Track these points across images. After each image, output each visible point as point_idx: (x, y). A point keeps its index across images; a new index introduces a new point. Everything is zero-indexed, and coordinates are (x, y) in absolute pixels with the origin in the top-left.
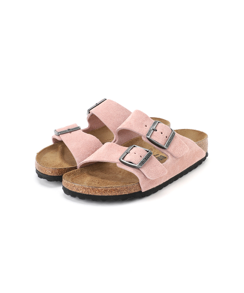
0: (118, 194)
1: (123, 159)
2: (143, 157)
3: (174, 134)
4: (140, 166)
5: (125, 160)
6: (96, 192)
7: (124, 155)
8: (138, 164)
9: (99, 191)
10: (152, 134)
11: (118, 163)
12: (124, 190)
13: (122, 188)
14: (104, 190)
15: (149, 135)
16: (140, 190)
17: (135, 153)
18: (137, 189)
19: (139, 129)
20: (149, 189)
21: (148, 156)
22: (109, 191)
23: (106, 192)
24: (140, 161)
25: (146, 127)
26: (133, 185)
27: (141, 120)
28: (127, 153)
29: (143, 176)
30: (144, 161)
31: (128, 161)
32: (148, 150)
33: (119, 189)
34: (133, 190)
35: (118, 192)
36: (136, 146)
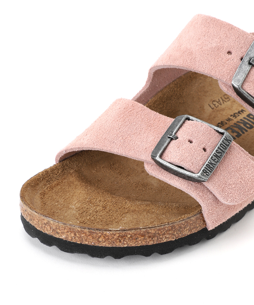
2: (211, 152)
4: (205, 178)
5: (166, 159)
6: (100, 240)
7: (163, 145)
8: (200, 172)
9: (106, 238)
10: (247, 76)
11: (148, 163)
12: (164, 234)
13: (162, 229)
14: (118, 235)
15: (239, 81)
16: (203, 227)
17: (191, 140)
18: (198, 226)
19: (212, 63)
20: (224, 221)
21: (222, 148)
22: (130, 237)
23: (124, 241)
24: (203, 165)
25: (230, 56)
26: (187, 220)
27: (217, 40)
28: (169, 138)
29: (211, 197)
30: (213, 162)
31: (174, 163)
32: (221, 130)
33: (153, 232)
34: (187, 231)
35: (150, 239)
36: (191, 117)
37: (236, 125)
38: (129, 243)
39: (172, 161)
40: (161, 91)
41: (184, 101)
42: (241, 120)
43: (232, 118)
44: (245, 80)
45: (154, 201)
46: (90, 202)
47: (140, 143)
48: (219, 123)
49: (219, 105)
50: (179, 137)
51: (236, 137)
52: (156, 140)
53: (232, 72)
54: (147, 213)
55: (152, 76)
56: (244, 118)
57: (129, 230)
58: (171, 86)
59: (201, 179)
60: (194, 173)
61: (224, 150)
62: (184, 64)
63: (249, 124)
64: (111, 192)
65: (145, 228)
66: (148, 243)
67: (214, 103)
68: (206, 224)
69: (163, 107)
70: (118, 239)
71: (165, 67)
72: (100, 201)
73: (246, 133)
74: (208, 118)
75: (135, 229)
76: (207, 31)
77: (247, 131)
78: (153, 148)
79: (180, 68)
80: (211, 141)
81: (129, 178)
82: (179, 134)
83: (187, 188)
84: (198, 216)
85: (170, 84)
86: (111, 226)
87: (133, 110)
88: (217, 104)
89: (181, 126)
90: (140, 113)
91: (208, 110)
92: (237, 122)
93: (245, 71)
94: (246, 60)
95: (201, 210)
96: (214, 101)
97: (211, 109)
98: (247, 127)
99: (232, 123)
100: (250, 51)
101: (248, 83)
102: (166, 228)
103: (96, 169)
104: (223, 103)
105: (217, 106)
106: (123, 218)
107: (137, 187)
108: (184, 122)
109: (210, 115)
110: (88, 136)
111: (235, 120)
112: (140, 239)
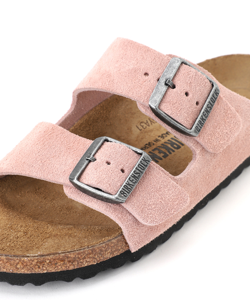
0: (71, 268)
1: (78, 179)
2: (129, 173)
3: (217, 93)
4: (122, 199)
5: (84, 181)
6: (18, 266)
7: (81, 167)
8: (118, 194)
9: (25, 265)
10: (164, 97)
11: (66, 186)
12: (85, 258)
13: (82, 253)
14: (36, 261)
15: (156, 101)
16: (126, 249)
17: (109, 161)
18: (120, 248)
19: (129, 85)
20: (148, 242)
21: (140, 169)
22: (49, 262)
23: (43, 266)
24: (121, 186)
25: (147, 77)
26: (107, 243)
27: (134, 62)
28: (87, 160)
29: (130, 218)
30: (131, 183)
31: (92, 185)
32: (139, 151)
33: (72, 256)
34: (109, 254)
35: (70, 263)
36: (109, 139)
37: (163, 146)
38: (48, 268)
39: (89, 183)
40: (87, 114)
41: (110, 123)
42: (169, 140)
43: (159, 138)
44: (162, 101)
45: (76, 225)
46: (11, 228)
47: (59, 166)
48: (146, 144)
49: (147, 127)
50: (97, 158)
51: (163, 158)
52: (74, 163)
53: (149, 93)
54: (69, 237)
55: (76, 99)
56: (172, 138)
57: (47, 255)
58: (97, 108)
59: (119, 201)
60: (112, 195)
61: (142, 171)
62: (103, 86)
63: (176, 144)
64: (34, 217)
65: (64, 253)
66: (69, 267)
67: (142, 124)
68: (128, 246)
69: (90, 129)
70: (36, 265)
71: (87, 90)
72: (22, 226)
73: (173, 153)
74: (135, 139)
75: (53, 254)
76: (125, 53)
77: (174, 151)
78: (71, 170)
79: (100, 90)
80: (130, 162)
81: (54, 202)
82: (97, 156)
83: (105, 210)
84: (119, 238)
85: (96, 107)
86: (31, 252)
87: (53, 133)
88: (145, 125)
89: (99, 148)
90: (60, 136)
91: (136, 131)
92: (165, 143)
93: (161, 92)
94: (163, 81)
95: (122, 232)
96: (142, 122)
97: (138, 130)
98: (174, 148)
99: (159, 144)
100: (166, 72)
101: (165, 104)
102: (86, 252)
103: (20, 194)
104: (152, 124)
105: (144, 127)
106: (44, 243)
107: (61, 210)
108: (102, 144)
109: (138, 137)
110: (8, 160)
111: (163, 141)
112: (59, 264)
